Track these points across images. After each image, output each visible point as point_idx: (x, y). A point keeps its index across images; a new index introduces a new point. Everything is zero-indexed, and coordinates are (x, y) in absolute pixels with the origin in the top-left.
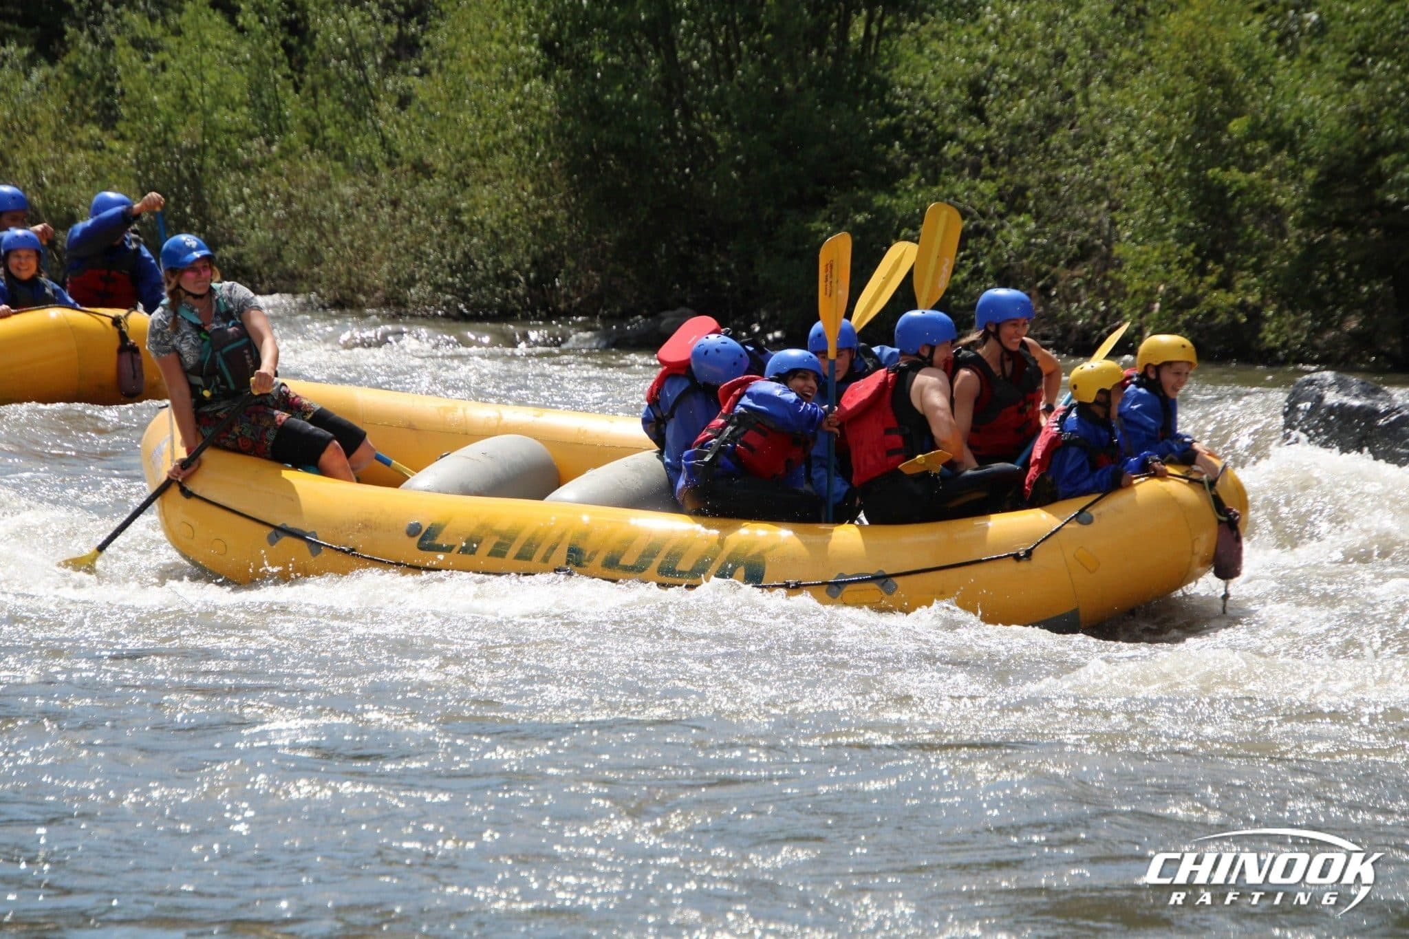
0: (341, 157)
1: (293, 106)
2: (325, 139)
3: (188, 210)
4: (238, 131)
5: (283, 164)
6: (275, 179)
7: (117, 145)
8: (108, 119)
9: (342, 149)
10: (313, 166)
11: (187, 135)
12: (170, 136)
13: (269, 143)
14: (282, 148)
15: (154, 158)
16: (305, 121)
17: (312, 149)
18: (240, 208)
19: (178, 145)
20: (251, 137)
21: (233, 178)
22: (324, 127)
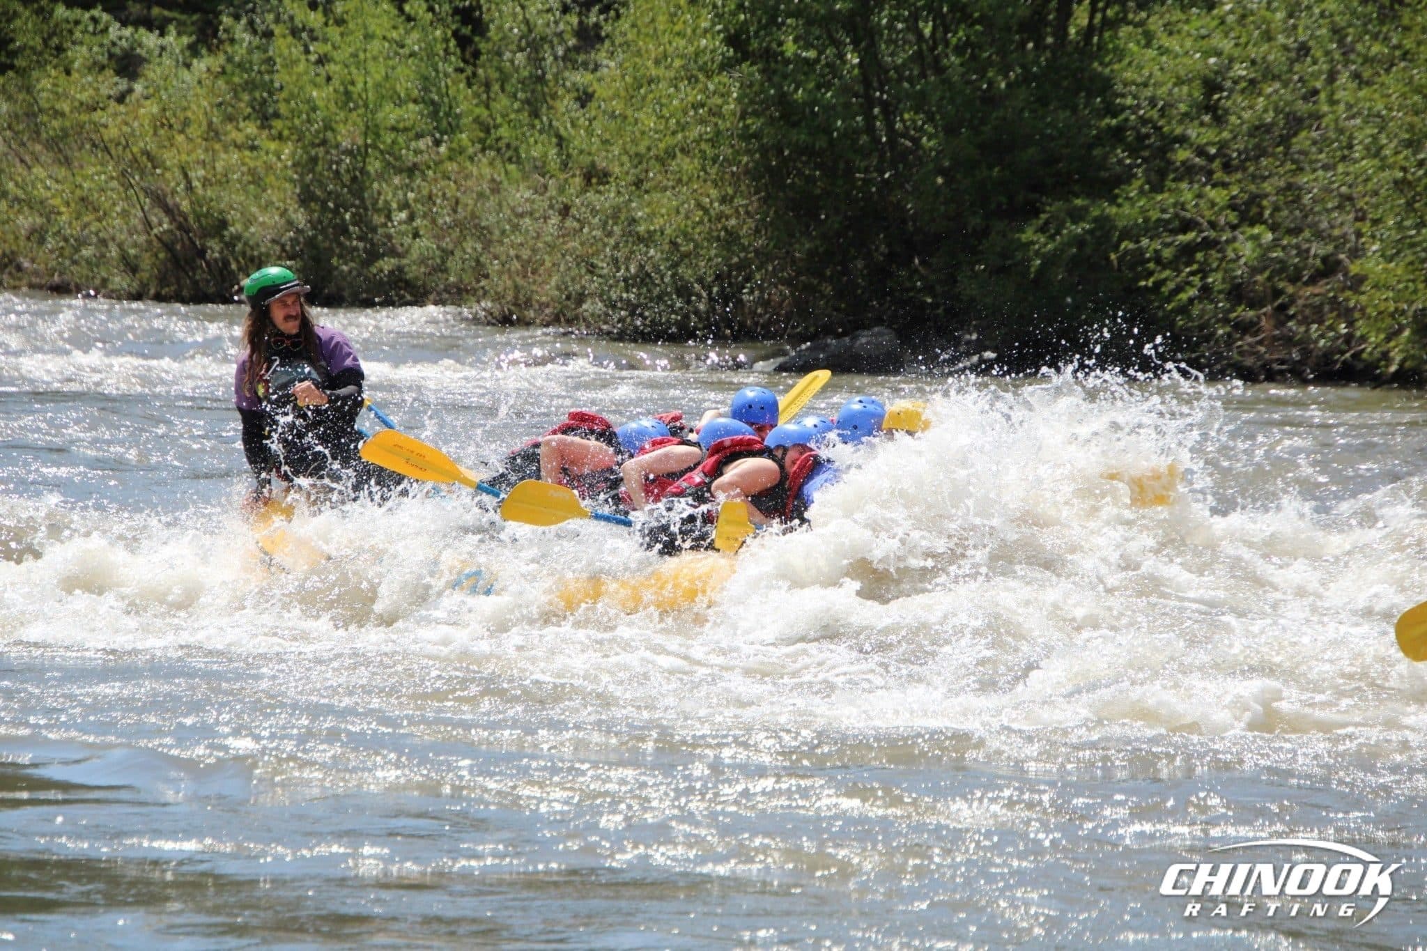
0: (516, 159)
1: (465, 102)
2: (499, 139)
3: (348, 216)
4: (406, 130)
5: (451, 167)
6: (443, 183)
7: (273, 146)
8: (265, 117)
9: (516, 150)
10: (484, 169)
11: (348, 134)
12: (329, 134)
13: (437, 143)
14: (450, 149)
15: (314, 160)
16: (477, 120)
17: (483, 150)
18: (403, 215)
19: (337, 146)
20: (419, 136)
21: (396, 180)
22: (496, 127)
